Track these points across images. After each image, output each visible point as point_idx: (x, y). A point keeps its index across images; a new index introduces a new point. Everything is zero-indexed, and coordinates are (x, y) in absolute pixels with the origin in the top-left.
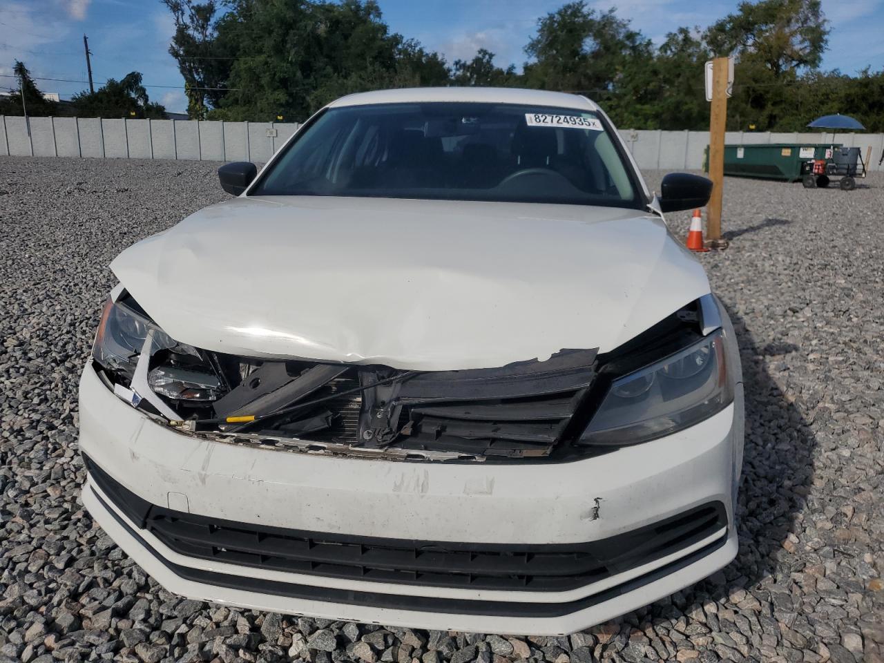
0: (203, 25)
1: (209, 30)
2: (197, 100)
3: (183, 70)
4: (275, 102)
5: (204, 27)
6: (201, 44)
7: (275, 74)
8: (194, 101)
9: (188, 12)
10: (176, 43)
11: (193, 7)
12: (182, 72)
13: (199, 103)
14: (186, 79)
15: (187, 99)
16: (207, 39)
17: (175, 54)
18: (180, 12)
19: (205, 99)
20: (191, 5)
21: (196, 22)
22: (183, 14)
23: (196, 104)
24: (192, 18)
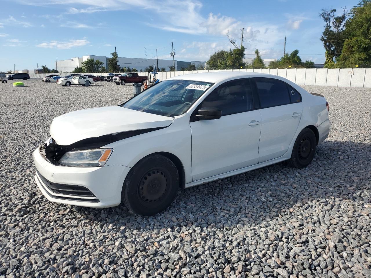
0: (338, 25)
1: (341, 27)
2: (330, 59)
3: (326, 46)
4: (359, 58)
5: (338, 26)
6: (336, 34)
7: (361, 45)
8: (328, 59)
9: (332, 20)
10: (324, 35)
11: (335, 18)
12: (325, 47)
13: (331, 60)
14: (326, 49)
15: (326, 58)
16: (339, 31)
17: (323, 39)
18: (329, 21)
19: (334, 58)
20: (334, 17)
21: (335, 25)
22: (330, 22)
23: (329, 60)
24: (333, 23)
